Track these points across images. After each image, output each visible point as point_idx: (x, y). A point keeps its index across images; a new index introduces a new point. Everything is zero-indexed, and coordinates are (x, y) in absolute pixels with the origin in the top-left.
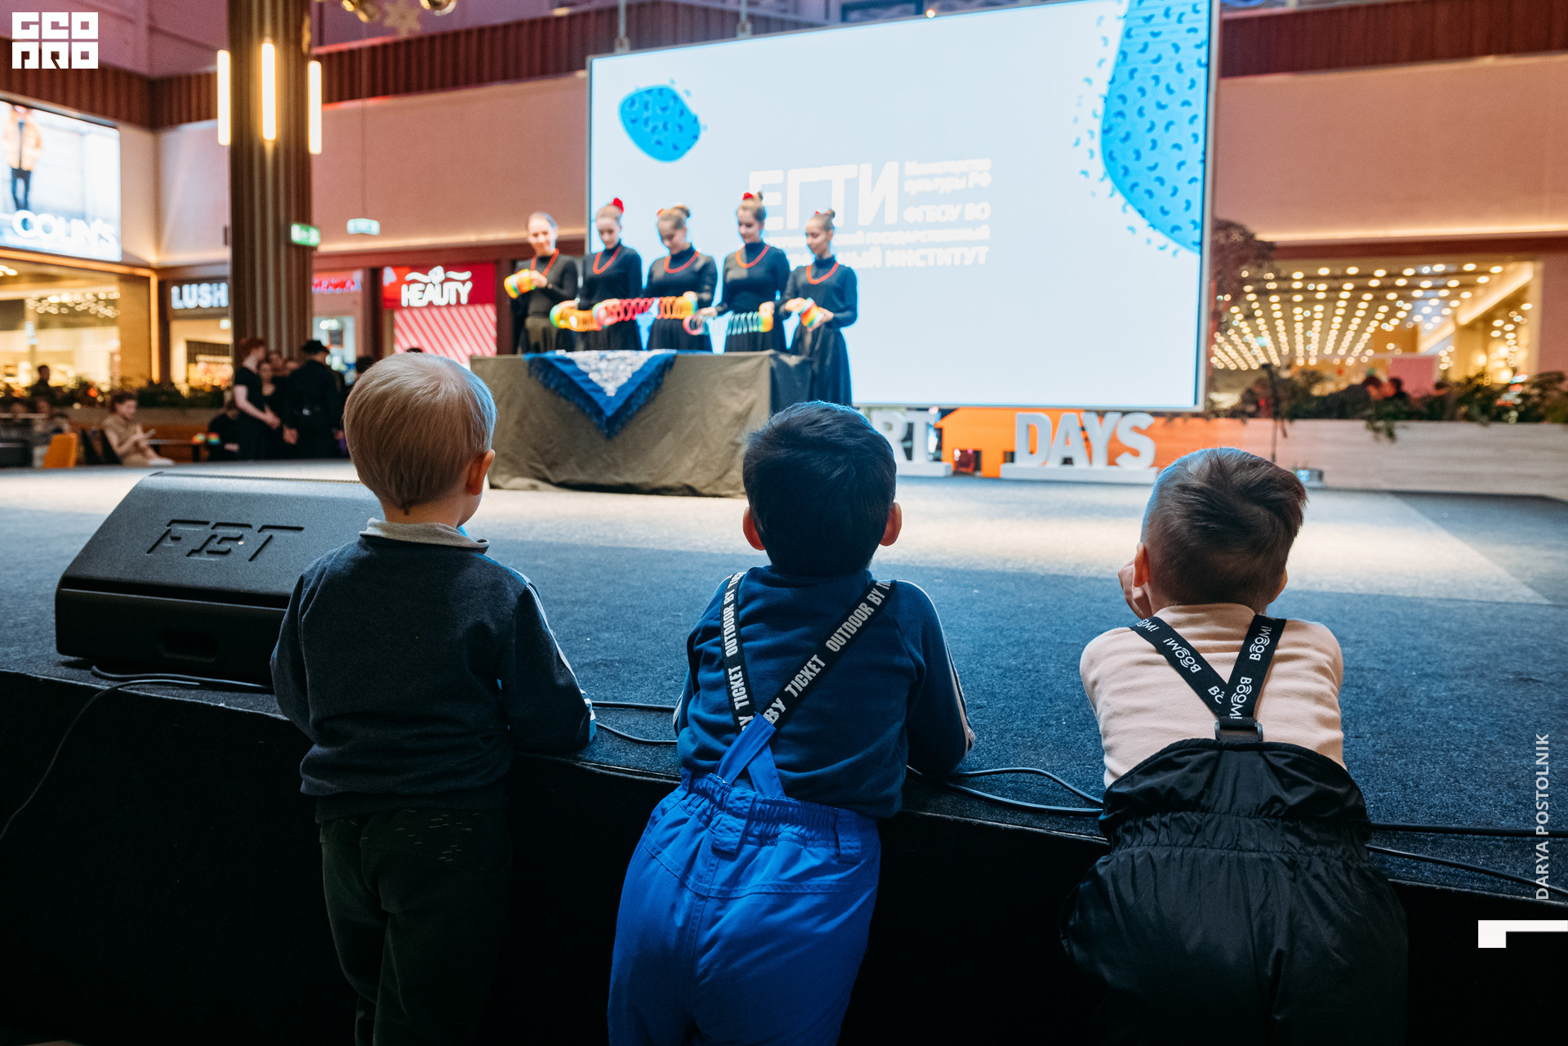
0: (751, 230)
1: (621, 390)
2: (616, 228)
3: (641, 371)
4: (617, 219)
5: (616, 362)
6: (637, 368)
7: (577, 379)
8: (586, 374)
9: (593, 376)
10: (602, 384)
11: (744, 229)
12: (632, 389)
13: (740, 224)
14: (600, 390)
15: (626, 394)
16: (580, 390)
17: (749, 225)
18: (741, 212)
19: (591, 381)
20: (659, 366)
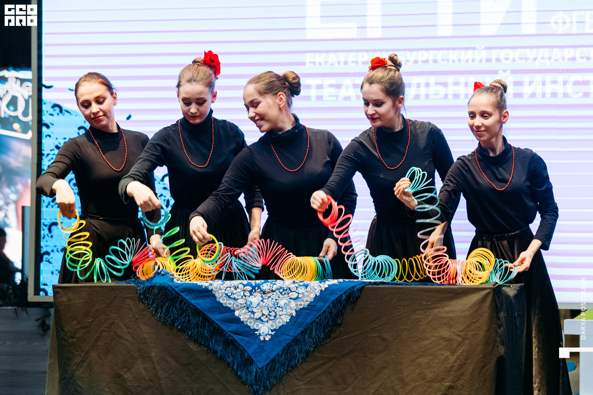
0: (382, 110)
1: (279, 332)
2: (209, 97)
3: (311, 307)
4: (210, 85)
5: (274, 296)
6: (304, 304)
7: (215, 317)
8: (231, 311)
9: (242, 315)
10: (253, 325)
11: (371, 110)
12: (294, 332)
13: (367, 104)
14: (252, 333)
15: (287, 339)
16: (219, 331)
17: (378, 103)
18: (367, 87)
19: (237, 320)
20: (338, 301)
